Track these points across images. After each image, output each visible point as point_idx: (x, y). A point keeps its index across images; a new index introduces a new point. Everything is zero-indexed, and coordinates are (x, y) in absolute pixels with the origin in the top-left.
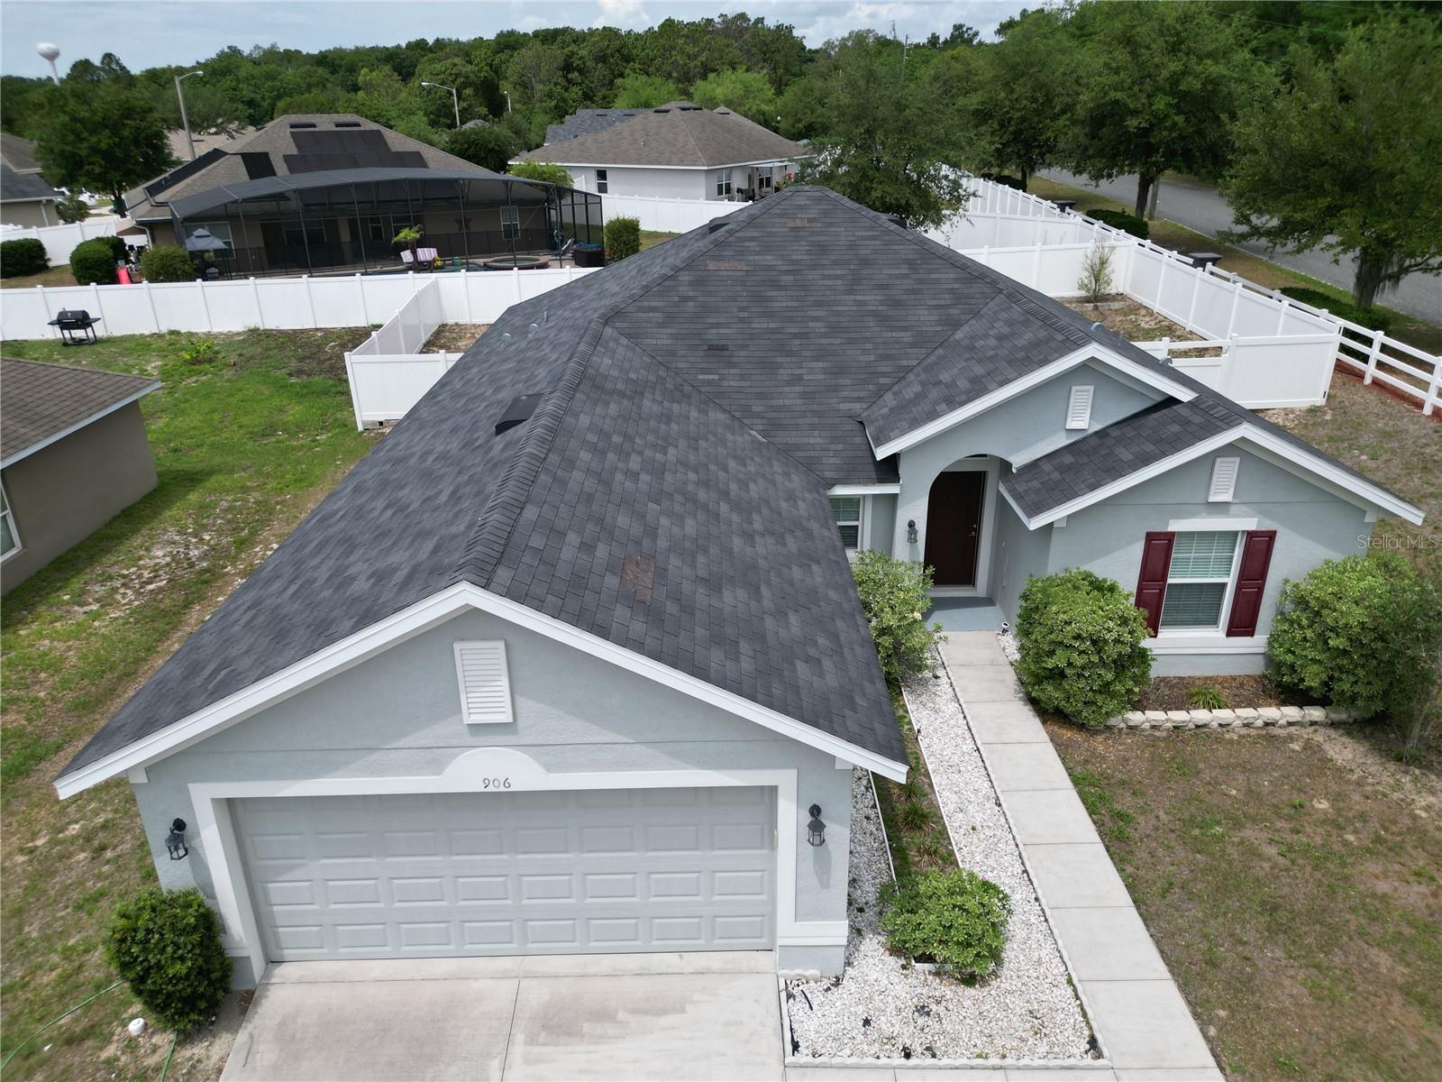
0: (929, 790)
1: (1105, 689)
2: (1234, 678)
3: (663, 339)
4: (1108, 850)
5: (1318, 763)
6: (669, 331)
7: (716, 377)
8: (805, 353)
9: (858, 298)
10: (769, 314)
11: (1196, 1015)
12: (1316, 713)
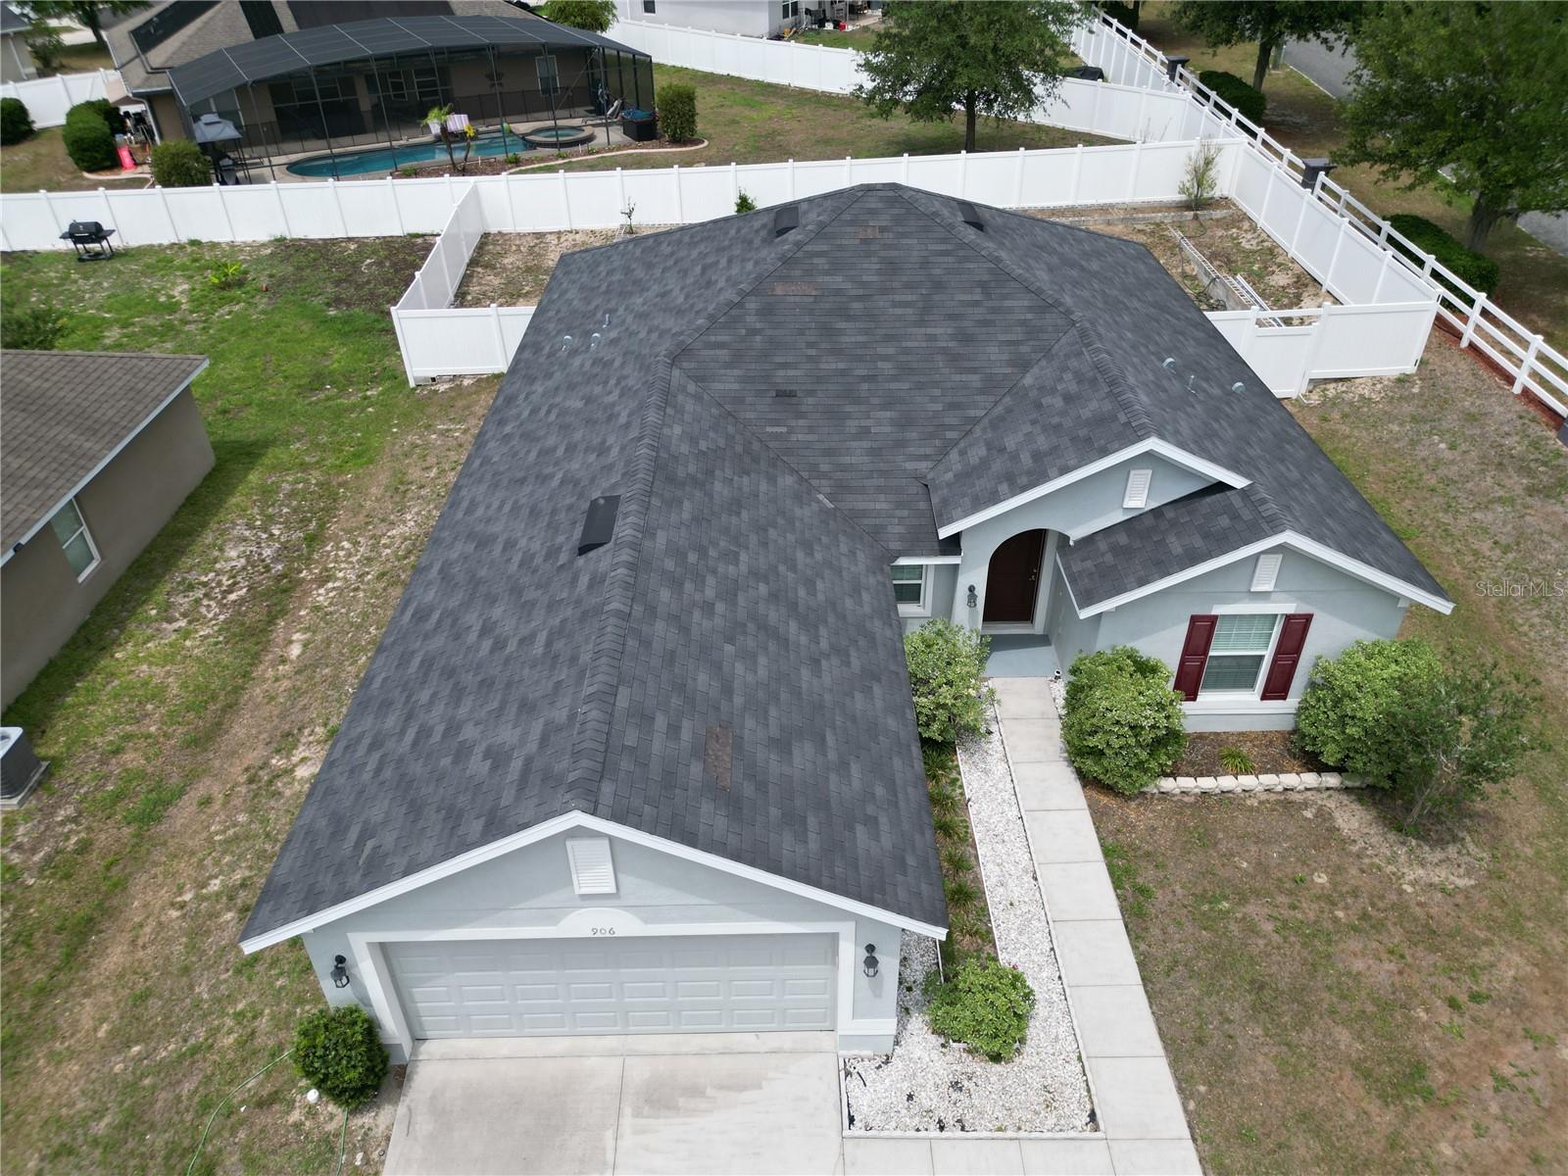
0: (975, 863)
1: (1140, 765)
2: (1264, 734)
3: (728, 383)
4: (1126, 927)
5: (1325, 831)
6: (737, 372)
7: (784, 430)
8: (875, 401)
9: (929, 331)
10: (837, 352)
11: (1180, 1090)
12: (1332, 780)
